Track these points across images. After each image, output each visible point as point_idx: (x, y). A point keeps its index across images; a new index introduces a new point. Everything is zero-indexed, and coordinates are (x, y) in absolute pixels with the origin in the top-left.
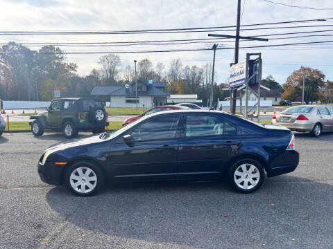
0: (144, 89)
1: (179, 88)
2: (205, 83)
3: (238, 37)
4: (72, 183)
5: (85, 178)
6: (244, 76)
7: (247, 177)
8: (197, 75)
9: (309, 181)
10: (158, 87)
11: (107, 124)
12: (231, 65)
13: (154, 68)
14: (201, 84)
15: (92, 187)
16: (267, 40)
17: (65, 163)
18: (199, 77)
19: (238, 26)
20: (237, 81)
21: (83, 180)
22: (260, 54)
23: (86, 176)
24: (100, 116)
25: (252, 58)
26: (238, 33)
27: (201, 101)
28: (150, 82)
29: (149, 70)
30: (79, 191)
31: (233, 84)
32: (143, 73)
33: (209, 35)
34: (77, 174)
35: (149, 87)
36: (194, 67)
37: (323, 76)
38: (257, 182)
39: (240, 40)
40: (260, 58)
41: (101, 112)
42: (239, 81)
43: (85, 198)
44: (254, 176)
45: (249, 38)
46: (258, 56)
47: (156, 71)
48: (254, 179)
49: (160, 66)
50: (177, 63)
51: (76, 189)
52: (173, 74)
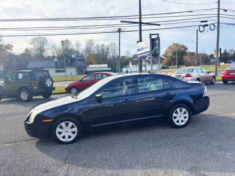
0: (69, 62)
1: (93, 60)
2: (111, 56)
3: (140, 23)
4: (58, 135)
6: (149, 49)
7: (181, 116)
8: (106, 50)
9: (212, 115)
10: (78, 60)
11: (54, 89)
12: (138, 42)
13: (73, 46)
14: (109, 57)
15: (74, 136)
16: (159, 25)
17: (52, 120)
18: (107, 52)
19: (140, 15)
20: (143, 53)
21: (67, 132)
22: (158, 34)
23: (69, 129)
24: (48, 83)
25: (153, 37)
26: (140, 18)
27: (110, 69)
28: (73, 56)
29: (70, 48)
30: (64, 140)
31: (140, 56)
32: (66, 50)
33: (121, 22)
34: (61, 127)
35: (73, 60)
36: (103, 45)
37: (186, 49)
38: (187, 119)
39: (142, 25)
40: (158, 37)
41: (49, 79)
42: (145, 53)
43: (69, 145)
44: (185, 115)
45: (148, 24)
46: (157, 36)
47: (75, 48)
48: (185, 118)
49: (78, 45)
50: (90, 42)
51: (61, 139)
52: (88, 50)
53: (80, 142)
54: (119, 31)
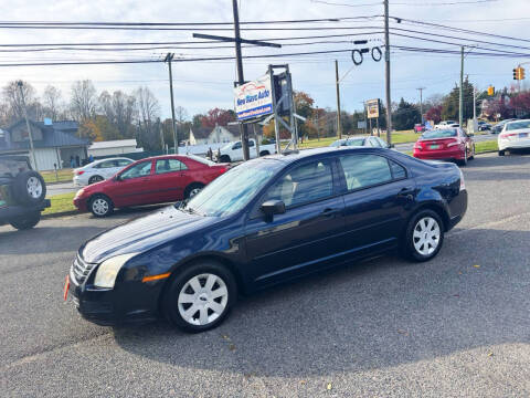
0: (39, 135)
1: (95, 131)
2: (142, 120)
3: (238, 41)
4: (182, 311)
5: (204, 295)
6: (269, 100)
8: (125, 107)
10: (65, 131)
11: (48, 204)
12: (235, 84)
14: (134, 122)
15: (220, 309)
16: (279, 46)
17: (166, 276)
18: (130, 111)
19: (237, 23)
22: (286, 66)
23: (207, 292)
26: (237, 30)
27: (141, 150)
28: (48, 122)
29: (29, 101)
30: (197, 322)
31: (244, 115)
32: (18, 107)
33: (195, 36)
34: (190, 291)
35: (46, 131)
36: (118, 94)
38: (437, 241)
39: (242, 44)
40: (287, 71)
42: (258, 108)
43: (212, 333)
44: (433, 233)
45: (254, 42)
46: (284, 70)
47: (44, 102)
48: (434, 238)
49: (51, 93)
50: (85, 87)
51: (192, 321)
52: (79, 106)
53: (234, 321)
54: (169, 58)
